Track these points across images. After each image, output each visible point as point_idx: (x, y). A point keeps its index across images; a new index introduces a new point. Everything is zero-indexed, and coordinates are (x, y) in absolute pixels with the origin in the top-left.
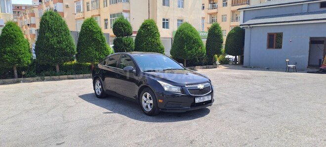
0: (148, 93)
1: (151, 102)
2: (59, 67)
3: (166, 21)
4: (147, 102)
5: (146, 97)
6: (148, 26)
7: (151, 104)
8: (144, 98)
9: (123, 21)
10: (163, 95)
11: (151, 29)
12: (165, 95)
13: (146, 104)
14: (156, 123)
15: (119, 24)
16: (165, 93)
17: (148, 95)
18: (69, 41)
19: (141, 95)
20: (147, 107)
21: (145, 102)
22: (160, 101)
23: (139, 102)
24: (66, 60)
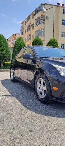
0: (42, 79)
1: (45, 88)
2: (3, 64)
3: (63, 45)
4: (41, 88)
5: (40, 82)
6: (52, 42)
7: (45, 91)
8: (38, 83)
9: (38, 40)
10: (59, 82)
11: (54, 44)
12: (61, 82)
13: (40, 90)
14: (48, 118)
15: (35, 41)
16: (60, 79)
17: (42, 80)
18: (7, 50)
19: (36, 80)
20: (41, 93)
21: (40, 88)
22: (54, 88)
23: (34, 87)
24: (5, 61)
